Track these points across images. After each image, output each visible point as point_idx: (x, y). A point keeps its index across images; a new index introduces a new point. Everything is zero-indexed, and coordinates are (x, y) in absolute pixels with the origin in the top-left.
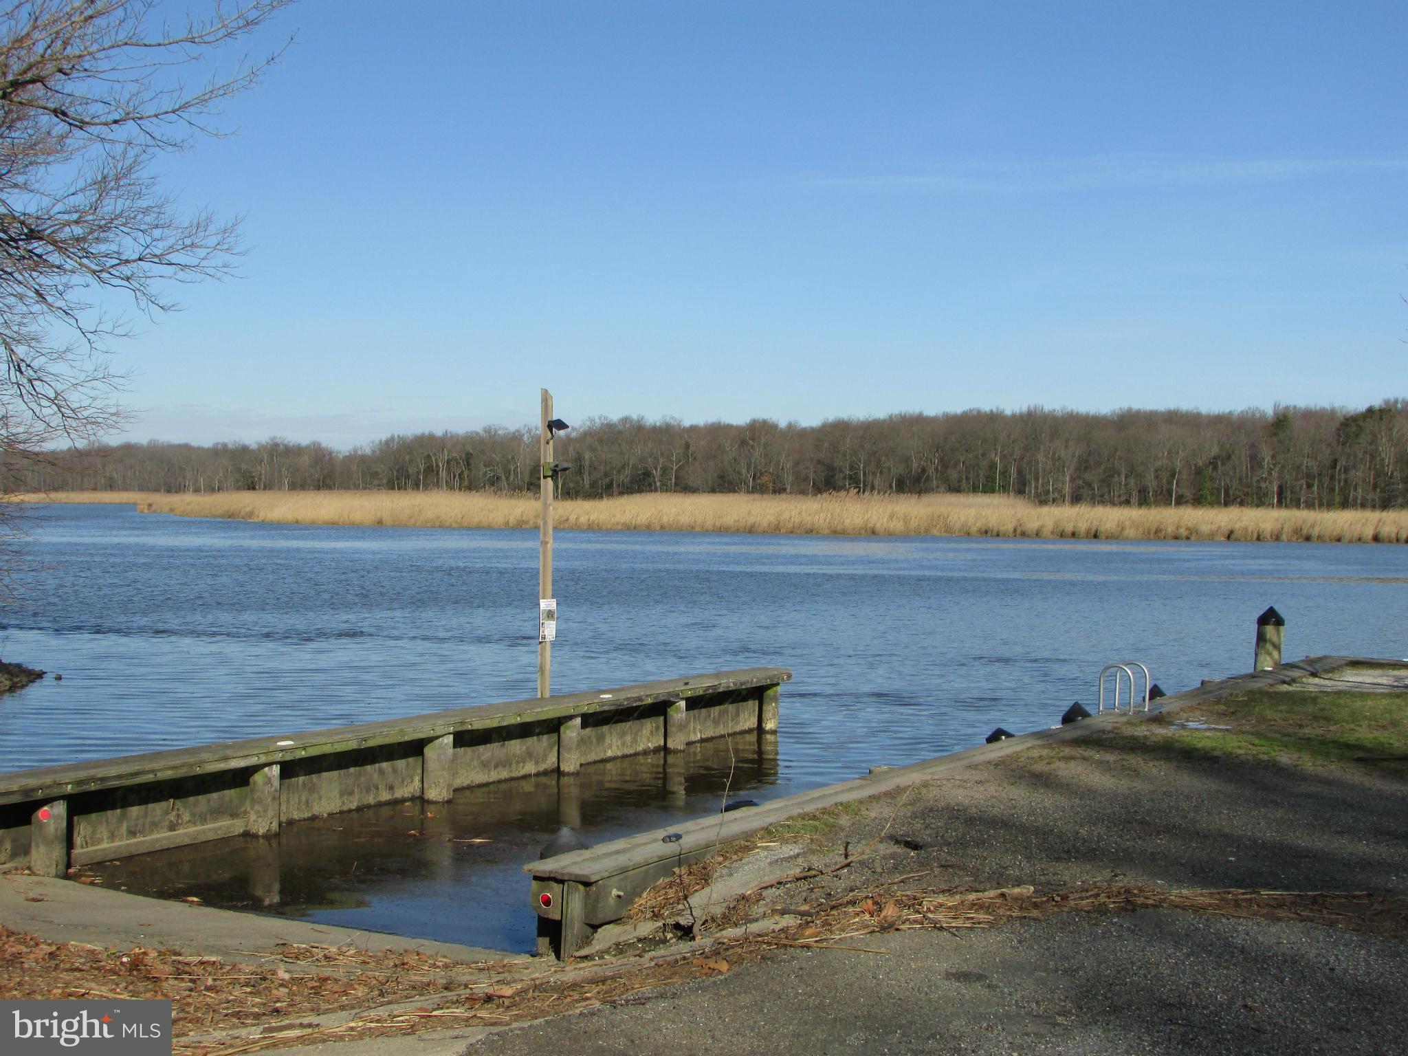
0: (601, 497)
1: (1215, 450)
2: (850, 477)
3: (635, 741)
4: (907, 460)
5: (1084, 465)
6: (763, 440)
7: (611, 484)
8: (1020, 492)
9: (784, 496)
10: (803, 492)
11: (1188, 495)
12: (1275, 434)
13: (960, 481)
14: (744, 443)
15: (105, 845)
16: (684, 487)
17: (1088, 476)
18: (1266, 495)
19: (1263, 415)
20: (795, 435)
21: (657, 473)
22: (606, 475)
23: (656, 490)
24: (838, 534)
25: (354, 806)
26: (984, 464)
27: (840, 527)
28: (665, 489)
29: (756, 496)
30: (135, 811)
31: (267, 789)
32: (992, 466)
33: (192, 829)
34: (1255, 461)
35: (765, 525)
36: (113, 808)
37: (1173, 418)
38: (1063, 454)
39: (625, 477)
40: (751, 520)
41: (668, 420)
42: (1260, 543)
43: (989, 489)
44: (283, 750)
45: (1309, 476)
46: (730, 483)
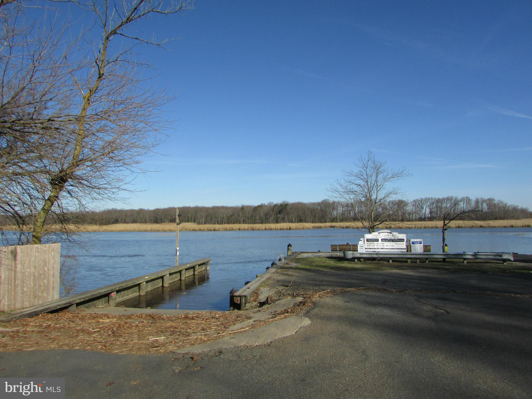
0: (107, 225)
1: (231, 214)
2: (161, 220)
3: (190, 273)
4: (172, 216)
5: (206, 217)
6: (142, 213)
7: (110, 222)
8: (194, 222)
9: (147, 224)
10: (151, 223)
11: (226, 222)
12: (242, 210)
13: (182, 220)
14: (138, 213)
15: (118, 300)
16: (125, 222)
17: (208, 219)
18: (240, 222)
19: (239, 207)
20: (149, 211)
21: (120, 220)
22: (109, 220)
23: (120, 223)
24: (164, 231)
25: (153, 289)
26: (187, 217)
27: (165, 230)
28: (122, 223)
29: (141, 224)
30: (122, 292)
31: (144, 287)
32: (189, 217)
33: (131, 295)
34: (239, 216)
35: (149, 230)
36: (119, 292)
37: (223, 207)
38: (203, 215)
39: (113, 220)
40: (146, 229)
41: (122, 209)
42: (240, 231)
43: (188, 221)
44: (147, 279)
45: (248, 218)
46: (136, 221)
